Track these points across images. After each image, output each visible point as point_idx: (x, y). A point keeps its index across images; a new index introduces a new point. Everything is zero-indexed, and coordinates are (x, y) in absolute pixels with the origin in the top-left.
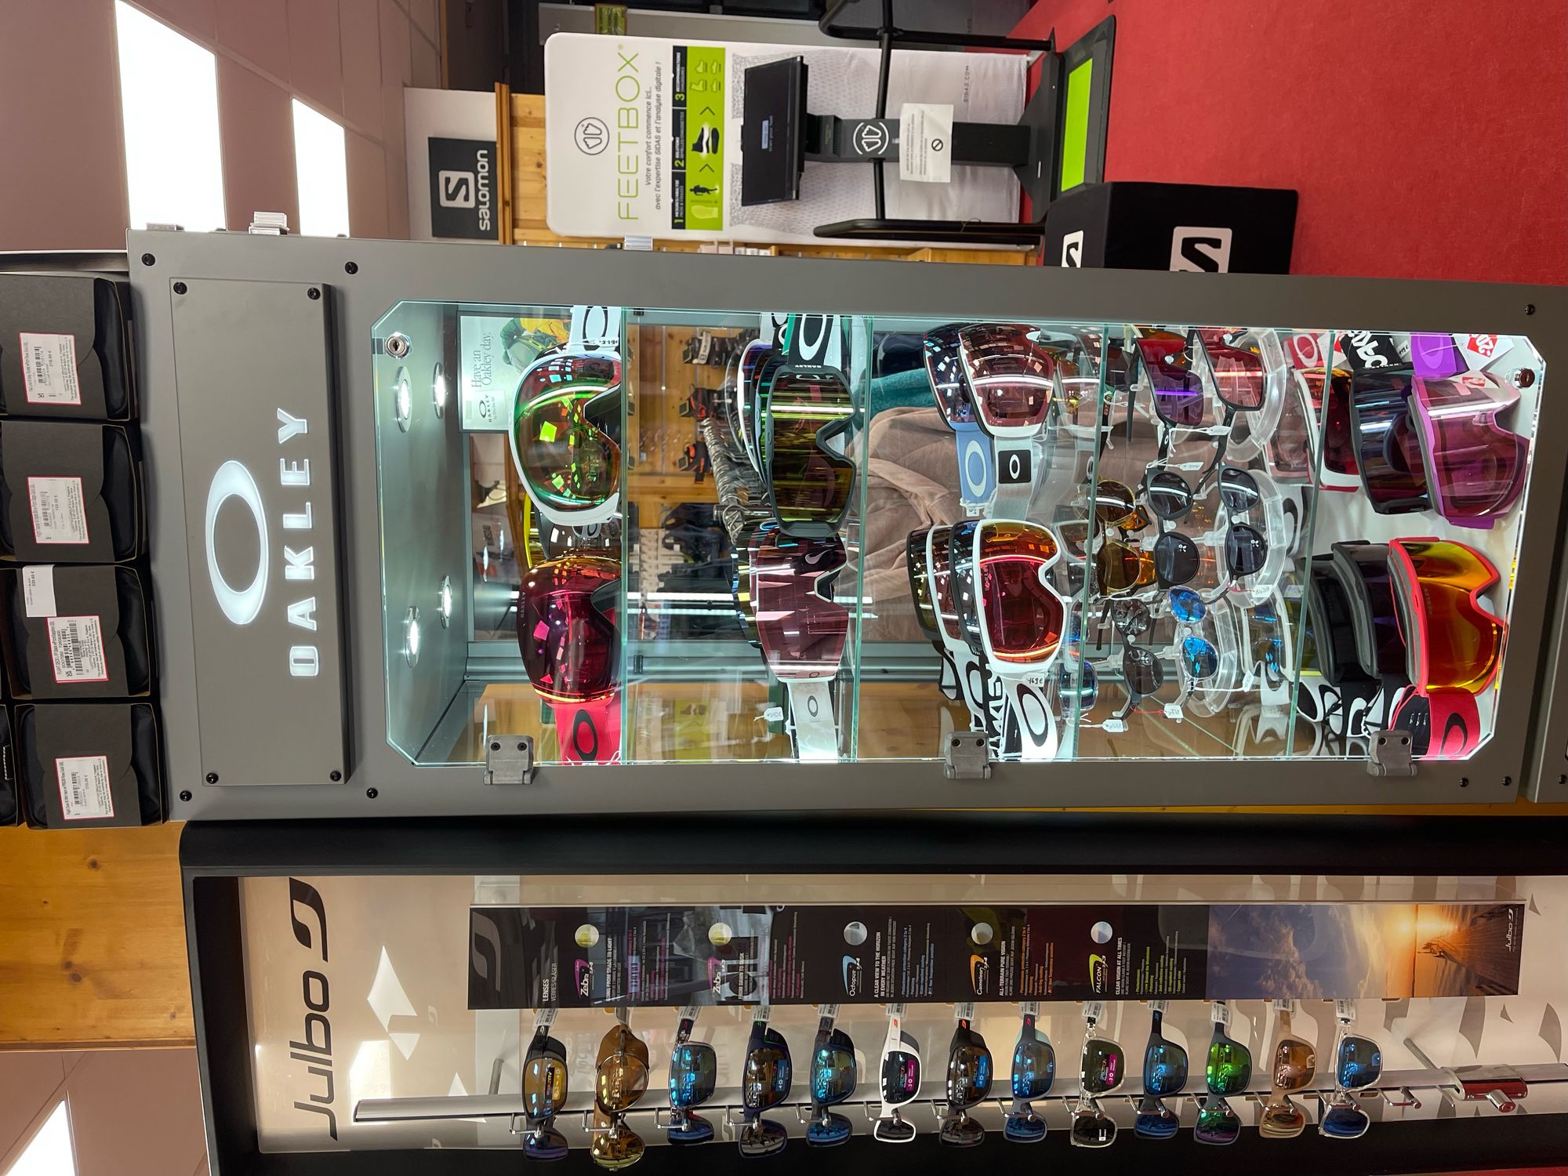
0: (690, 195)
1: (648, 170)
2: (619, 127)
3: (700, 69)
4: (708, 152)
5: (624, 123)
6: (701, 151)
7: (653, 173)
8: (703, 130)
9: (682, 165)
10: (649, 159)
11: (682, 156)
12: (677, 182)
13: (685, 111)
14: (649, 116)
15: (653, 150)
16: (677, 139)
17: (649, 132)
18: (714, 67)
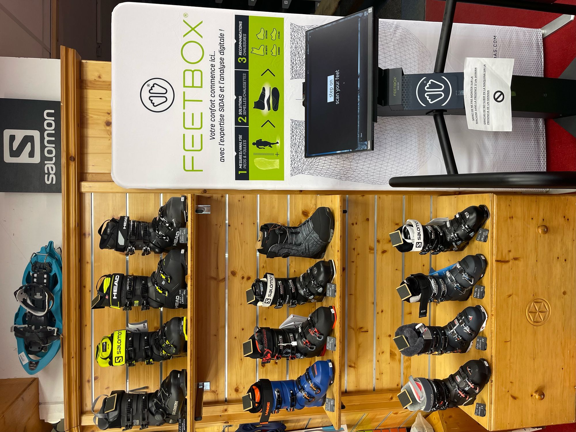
0: (253, 149)
1: (213, 126)
2: (184, 86)
3: (261, 36)
4: (269, 109)
5: (189, 83)
6: (263, 108)
7: (217, 128)
8: (264, 89)
9: (245, 121)
10: (213, 115)
11: (245, 113)
12: (240, 137)
13: (247, 73)
14: (213, 77)
15: (217, 107)
16: (240, 97)
17: (213, 91)
18: (274, 34)
